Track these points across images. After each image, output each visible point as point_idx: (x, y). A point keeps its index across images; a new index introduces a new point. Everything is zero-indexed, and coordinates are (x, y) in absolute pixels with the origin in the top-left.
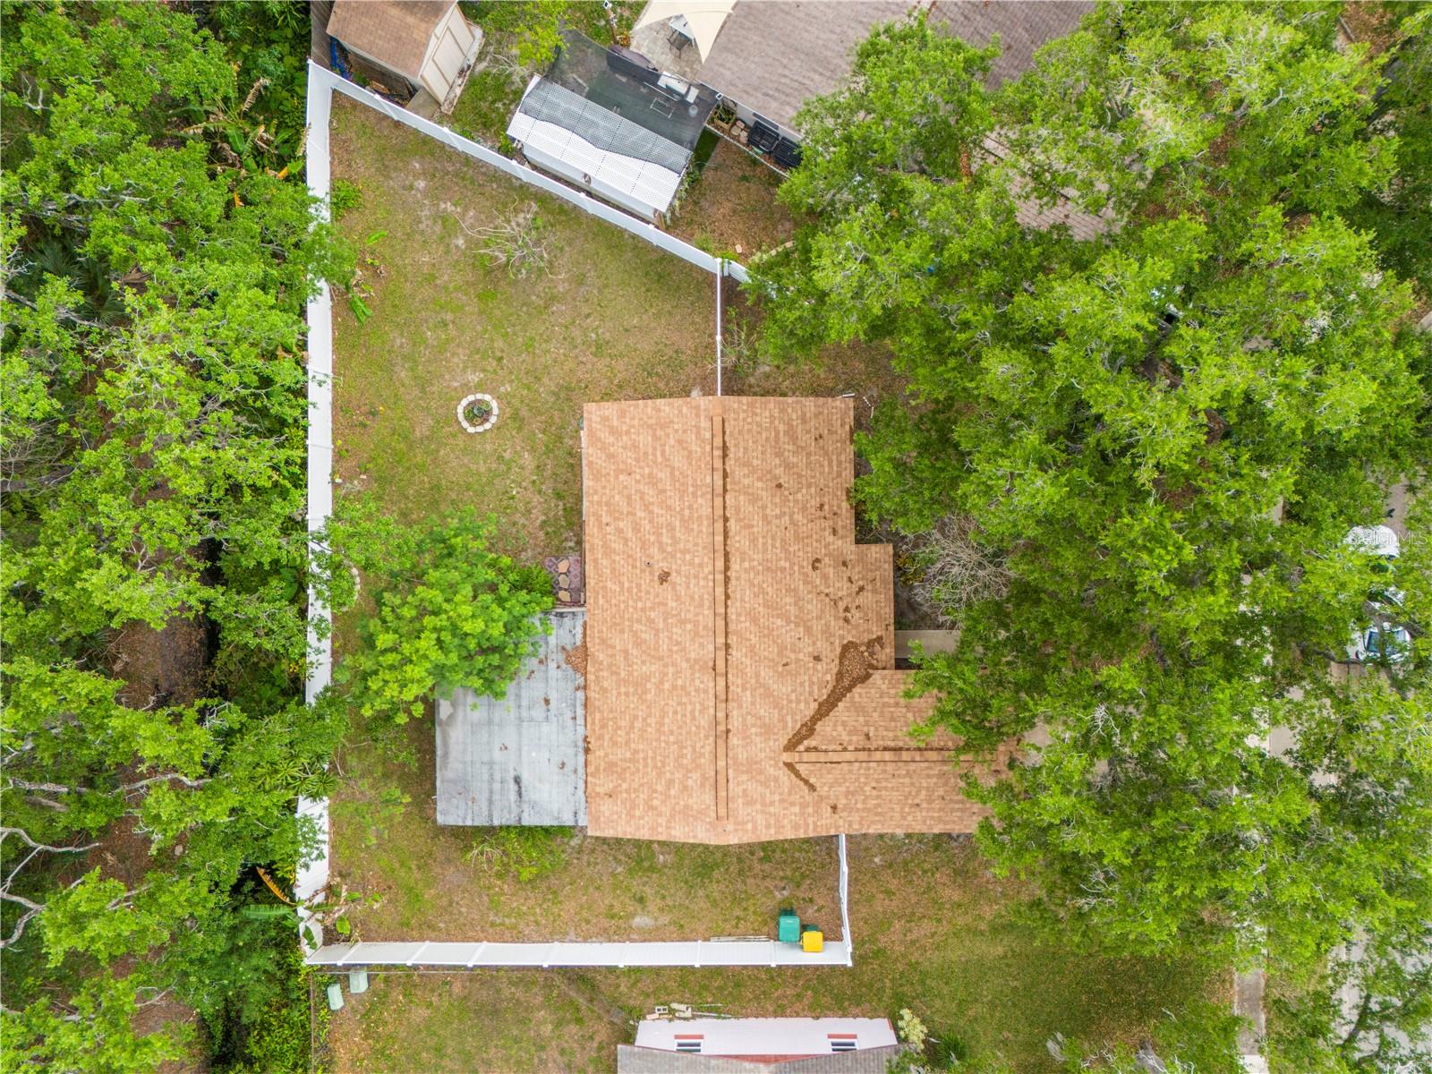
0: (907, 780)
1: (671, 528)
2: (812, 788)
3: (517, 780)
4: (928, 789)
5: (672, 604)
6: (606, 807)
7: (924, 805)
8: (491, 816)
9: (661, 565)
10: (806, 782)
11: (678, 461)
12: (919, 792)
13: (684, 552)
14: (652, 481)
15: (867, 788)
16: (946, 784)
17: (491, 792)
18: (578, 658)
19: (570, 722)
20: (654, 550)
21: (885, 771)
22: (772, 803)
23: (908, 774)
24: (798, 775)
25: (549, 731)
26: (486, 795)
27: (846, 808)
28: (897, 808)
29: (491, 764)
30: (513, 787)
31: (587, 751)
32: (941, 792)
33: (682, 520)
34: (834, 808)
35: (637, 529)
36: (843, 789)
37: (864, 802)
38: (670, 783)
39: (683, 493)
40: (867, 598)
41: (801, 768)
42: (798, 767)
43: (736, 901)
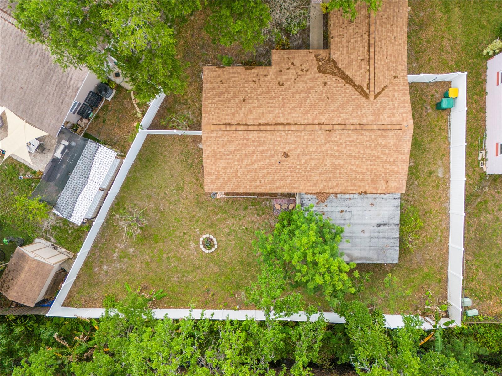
0: (383, 42)
1: (263, 151)
2: (386, 87)
3: (379, 226)
4: (387, 32)
5: (298, 151)
6: (392, 184)
7: (395, 34)
8: (395, 238)
9: (280, 156)
10: (383, 89)
11: (232, 147)
12: (389, 37)
13: (274, 145)
14: (241, 160)
15: (387, 61)
16: (385, 24)
17: (384, 238)
18: (322, 197)
19: (352, 201)
20: (273, 160)
21: (379, 52)
22: (394, 105)
23: (381, 41)
24: (380, 93)
25: (356, 211)
26: (385, 240)
27: (395, 72)
28: (396, 47)
29: (371, 238)
30: (382, 228)
31: (365, 193)
32: (389, 26)
33: (259, 146)
34: (395, 77)
35: (263, 168)
36: (387, 72)
37: (393, 63)
38: (383, 153)
39: (247, 146)
40: (297, 61)
41: (377, 91)
42: (376, 93)
43: (432, 130)
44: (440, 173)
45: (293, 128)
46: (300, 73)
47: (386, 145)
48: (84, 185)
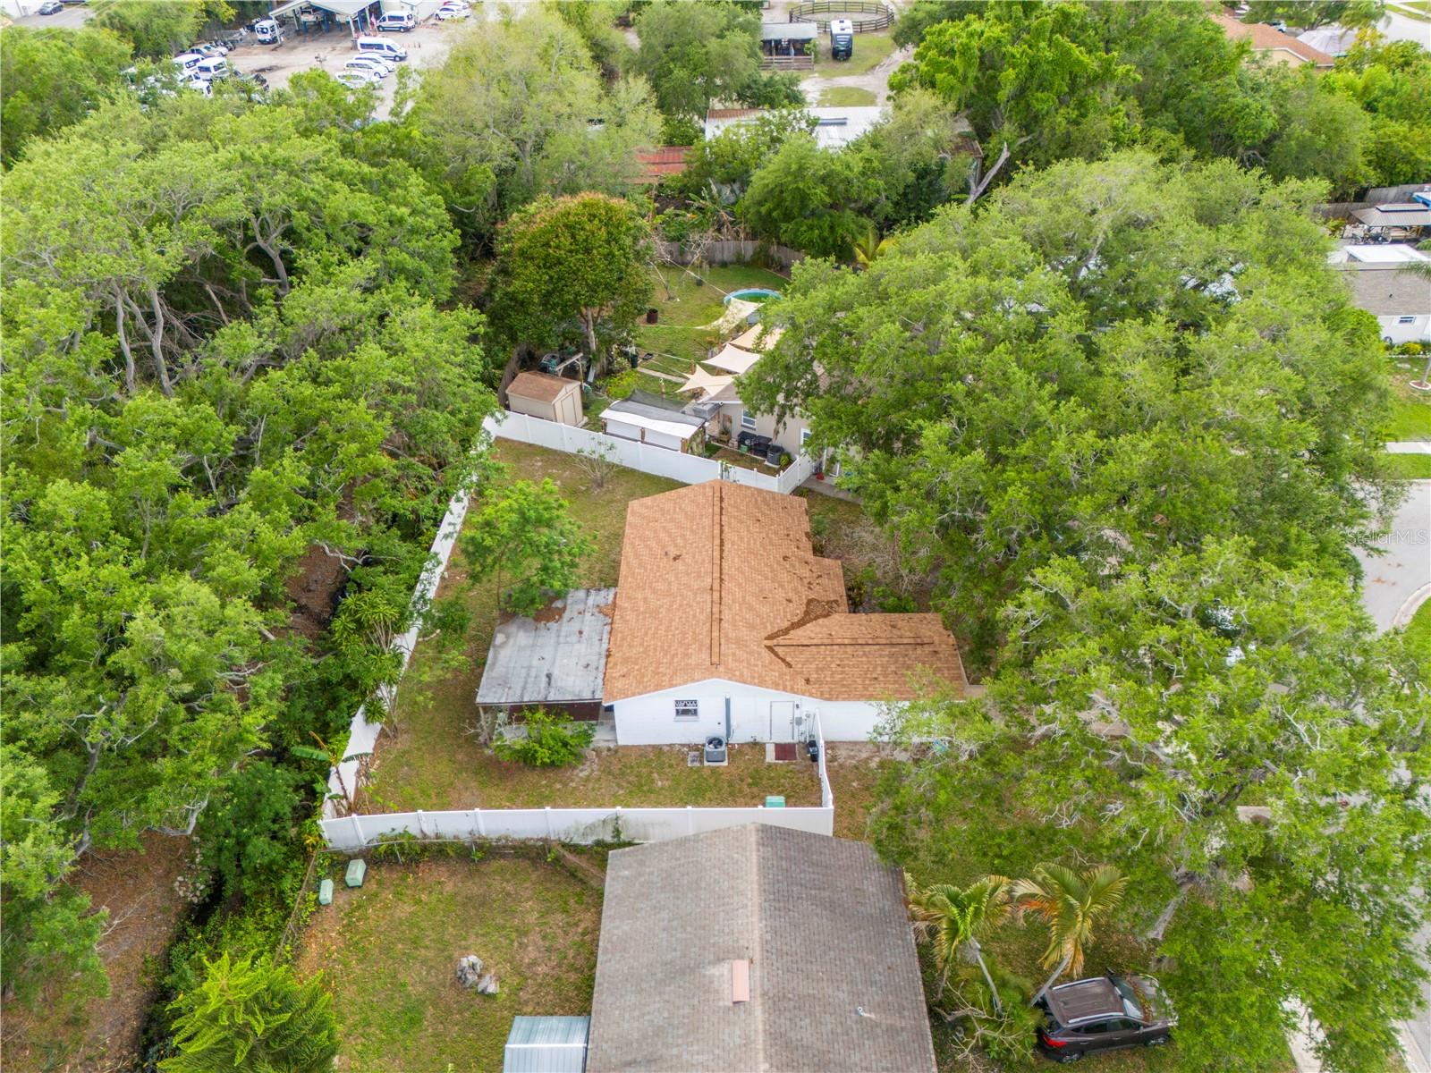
0: (865, 659)
1: (683, 536)
2: (789, 665)
3: (549, 676)
4: (882, 666)
5: (682, 568)
6: (620, 683)
7: (881, 679)
8: (522, 696)
9: (673, 552)
10: (783, 660)
11: (690, 508)
12: (875, 668)
13: (692, 543)
14: (672, 520)
15: (833, 665)
16: (896, 662)
17: (526, 683)
18: (609, 611)
19: (597, 643)
20: (671, 548)
21: (845, 652)
22: (756, 665)
23: (865, 654)
24: (776, 655)
25: (581, 648)
26: (521, 684)
27: (817, 681)
28: (860, 681)
29: (529, 668)
30: (544, 679)
31: (608, 656)
32: (893, 668)
33: (691, 531)
34: (808, 681)
35: (659, 542)
36: (813, 666)
37: (832, 676)
39: (692, 520)
40: (825, 581)
41: (779, 650)
42: (776, 649)
45: (717, 554)
46: (806, 581)
48: (648, 417)
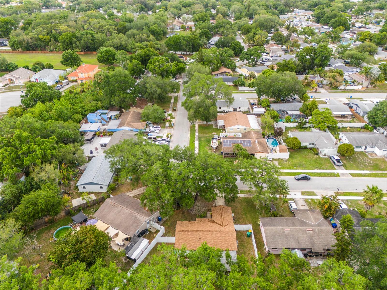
1: (193, 238)
5: (204, 238)
6: (233, 248)
9: (198, 239)
10: (227, 225)
11: (184, 236)
12: (227, 215)
13: (196, 236)
14: (186, 240)
20: (196, 240)
21: (225, 218)
33: (192, 236)
34: (230, 223)
35: (193, 242)
36: (227, 222)
37: (229, 220)
38: (228, 238)
39: (188, 236)
40: (203, 220)
41: (225, 225)
43: (247, 242)
44: (252, 253)
46: (204, 222)
47: (229, 236)
48: (137, 248)
